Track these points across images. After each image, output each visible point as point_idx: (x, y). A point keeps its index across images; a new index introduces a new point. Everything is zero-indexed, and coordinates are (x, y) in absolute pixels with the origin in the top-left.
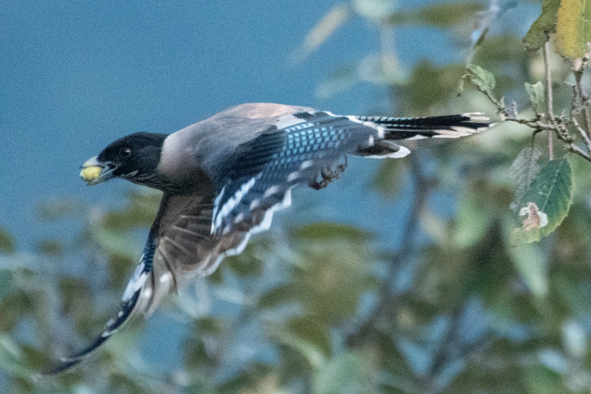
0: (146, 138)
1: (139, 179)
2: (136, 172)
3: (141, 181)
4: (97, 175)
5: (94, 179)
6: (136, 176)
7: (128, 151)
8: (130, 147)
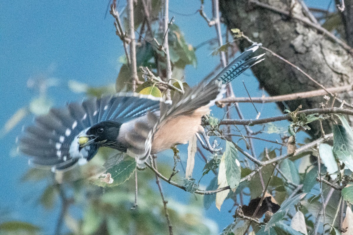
0: (111, 123)
1: (107, 144)
2: (106, 141)
3: (108, 145)
4: (86, 142)
5: (84, 144)
6: (106, 142)
7: (102, 129)
8: (103, 127)
